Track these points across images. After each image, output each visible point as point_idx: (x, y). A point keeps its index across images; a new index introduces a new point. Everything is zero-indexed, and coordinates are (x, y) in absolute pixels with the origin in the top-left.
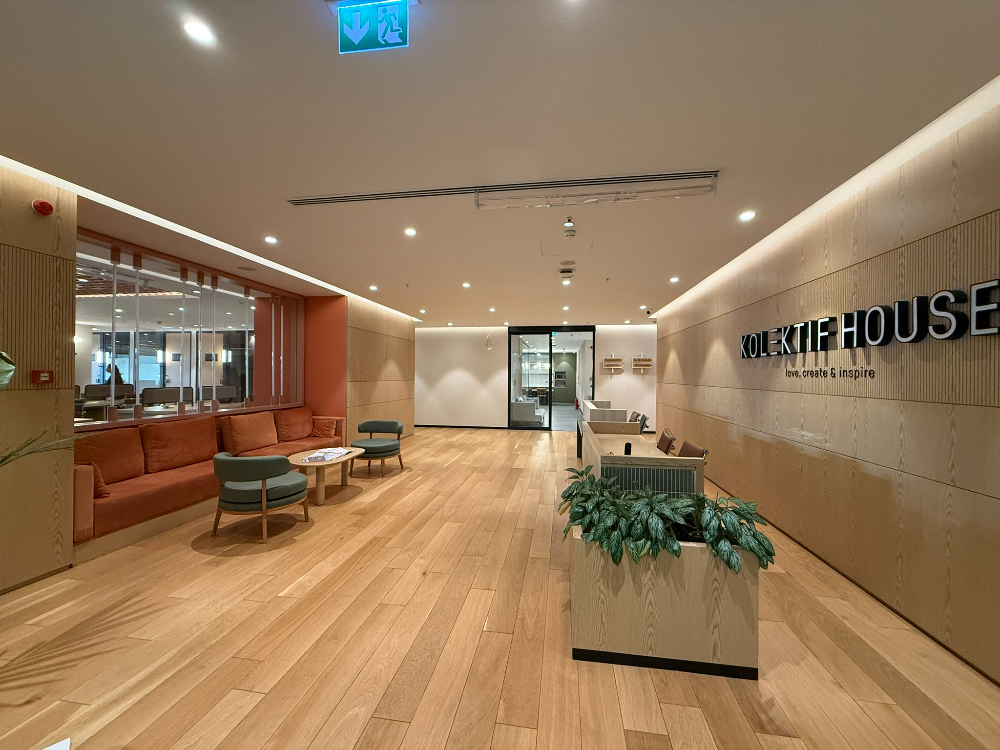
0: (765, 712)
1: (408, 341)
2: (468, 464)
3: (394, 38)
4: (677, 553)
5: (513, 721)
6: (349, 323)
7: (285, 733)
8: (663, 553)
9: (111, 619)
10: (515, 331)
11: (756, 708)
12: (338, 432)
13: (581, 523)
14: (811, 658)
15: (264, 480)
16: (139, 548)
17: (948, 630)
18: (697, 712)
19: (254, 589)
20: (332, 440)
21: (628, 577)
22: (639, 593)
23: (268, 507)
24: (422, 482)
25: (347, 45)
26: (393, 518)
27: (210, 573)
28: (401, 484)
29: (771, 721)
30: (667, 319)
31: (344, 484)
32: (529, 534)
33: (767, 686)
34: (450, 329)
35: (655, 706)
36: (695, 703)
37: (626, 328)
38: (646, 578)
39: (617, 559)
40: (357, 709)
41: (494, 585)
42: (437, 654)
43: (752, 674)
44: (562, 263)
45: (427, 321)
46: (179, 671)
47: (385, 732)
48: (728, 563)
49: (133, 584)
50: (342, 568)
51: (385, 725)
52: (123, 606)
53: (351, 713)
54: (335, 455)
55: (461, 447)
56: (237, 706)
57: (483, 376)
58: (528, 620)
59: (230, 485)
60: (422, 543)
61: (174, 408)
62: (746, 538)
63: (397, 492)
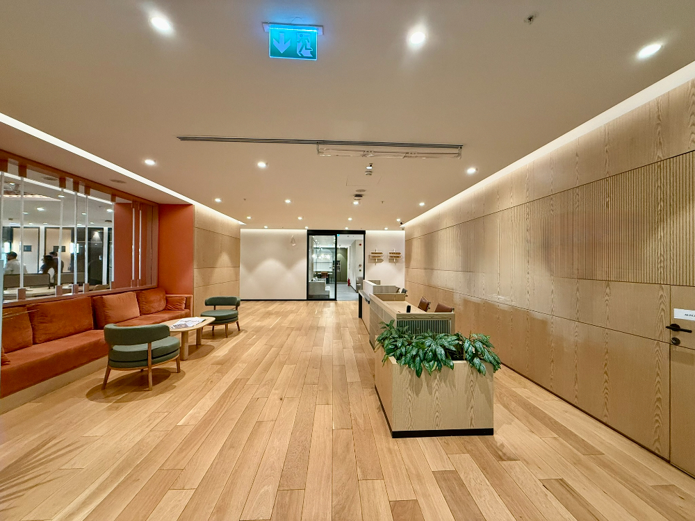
0: (501, 451)
1: (236, 239)
2: (287, 325)
3: (307, 53)
4: (452, 367)
5: (368, 478)
6: (196, 225)
7: (221, 510)
8: (444, 368)
9: (37, 459)
10: (312, 233)
11: (496, 450)
12: (187, 306)
13: (394, 355)
14: (516, 420)
15: (150, 343)
16: (39, 404)
17: (576, 397)
18: (468, 455)
19: (155, 423)
20: (183, 312)
21: (425, 384)
22: (431, 394)
23: (153, 363)
24: (258, 339)
25: (275, 53)
26: (245, 365)
27: (114, 416)
28: (243, 341)
29: (505, 454)
30: (413, 227)
31: (198, 344)
32: (343, 367)
33: (498, 437)
34: (266, 231)
35: (445, 457)
36: (465, 451)
37: (386, 233)
38: (434, 384)
39: (418, 374)
40: (266, 488)
41: (331, 402)
42: (308, 446)
43: (490, 432)
44: (357, 191)
45: (249, 225)
46: (118, 486)
47: (290, 498)
48: (479, 371)
49: (45, 431)
50: (219, 401)
51: (288, 494)
52: (44, 448)
53: (263, 490)
54: (194, 323)
55: (277, 314)
56: (176, 501)
57: (289, 264)
58: (359, 420)
59: (117, 348)
60: (272, 380)
61: (53, 290)
62: (487, 356)
63: (242, 347)
